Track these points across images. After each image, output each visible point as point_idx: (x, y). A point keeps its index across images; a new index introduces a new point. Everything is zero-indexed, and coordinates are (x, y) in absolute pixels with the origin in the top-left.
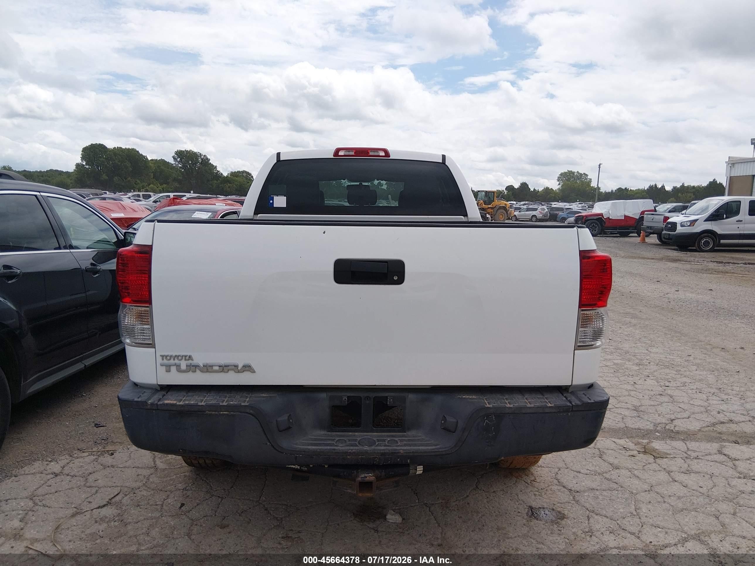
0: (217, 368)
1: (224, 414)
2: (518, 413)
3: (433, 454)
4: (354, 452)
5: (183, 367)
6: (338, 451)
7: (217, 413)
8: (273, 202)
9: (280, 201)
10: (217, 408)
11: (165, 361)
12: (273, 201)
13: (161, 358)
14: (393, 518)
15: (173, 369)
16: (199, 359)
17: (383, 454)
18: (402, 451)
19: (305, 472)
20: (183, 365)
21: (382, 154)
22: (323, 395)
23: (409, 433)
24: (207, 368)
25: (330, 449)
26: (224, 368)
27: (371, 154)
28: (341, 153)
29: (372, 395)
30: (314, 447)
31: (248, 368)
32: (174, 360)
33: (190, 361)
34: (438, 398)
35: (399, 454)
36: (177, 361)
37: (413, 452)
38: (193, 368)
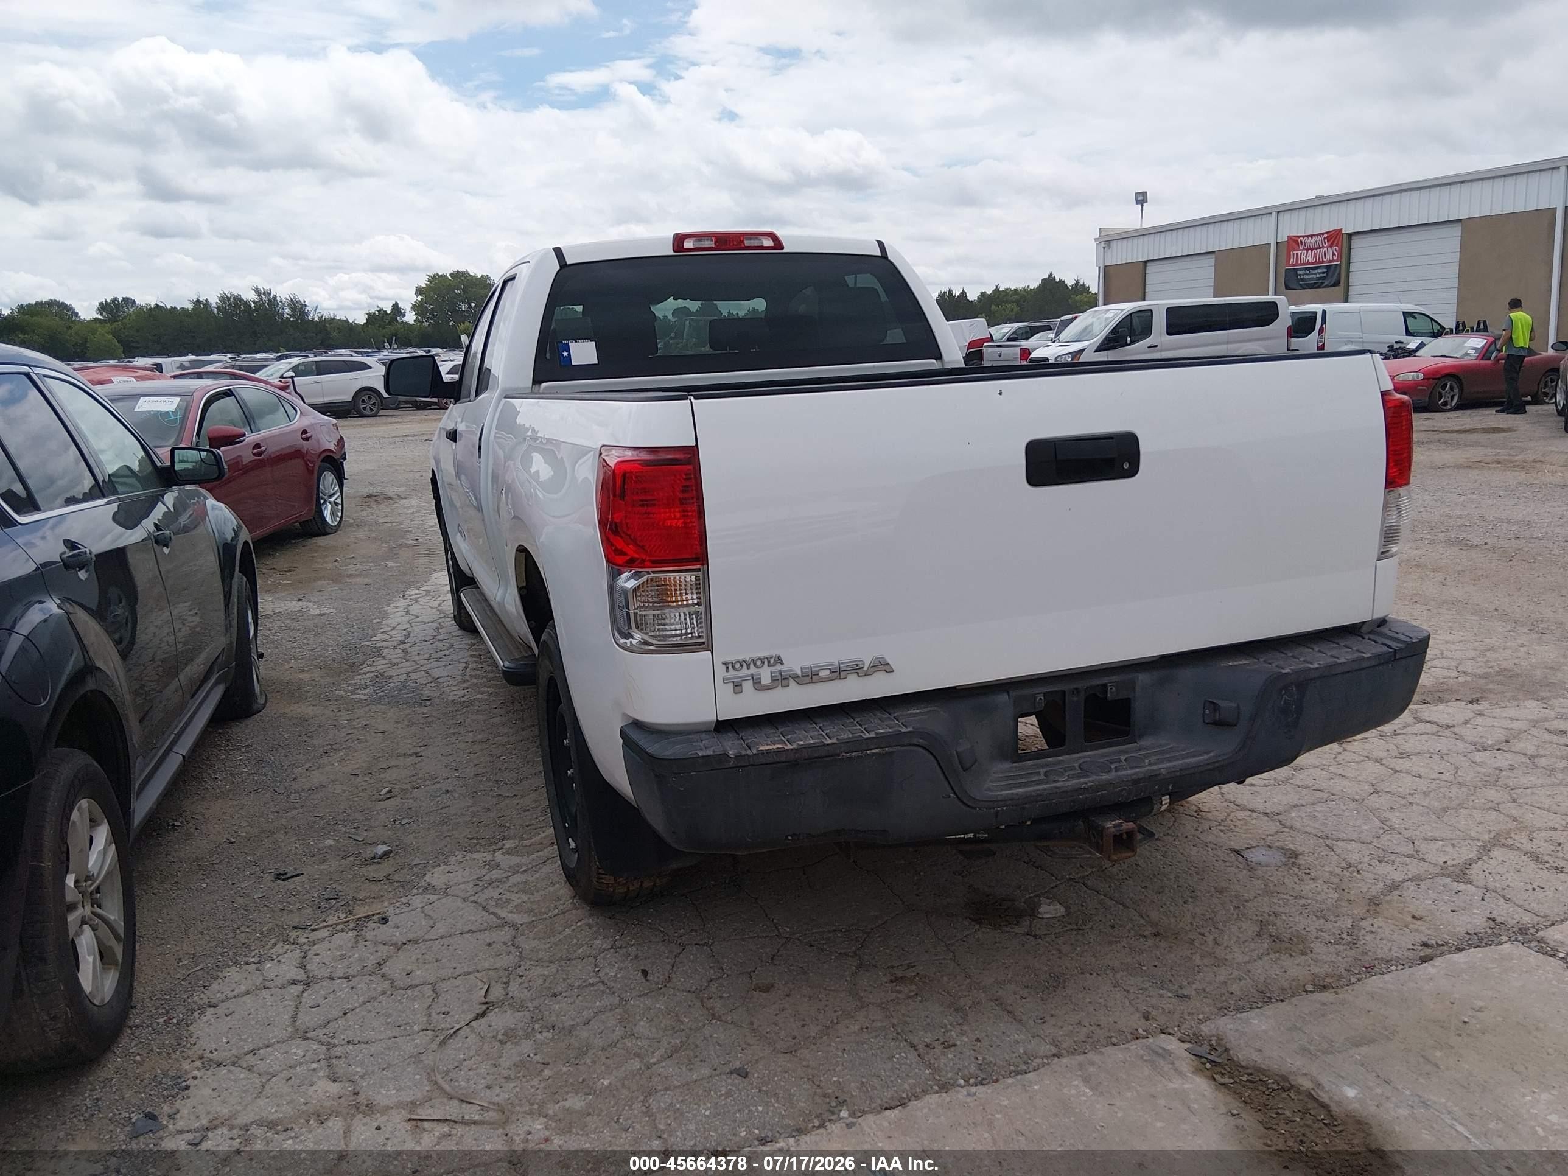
0: (825, 673)
1: (874, 754)
3: (1210, 767)
4: (1091, 787)
5: (766, 680)
7: (860, 753)
8: (569, 355)
9: (583, 352)
10: (858, 744)
11: (732, 673)
12: (569, 351)
13: (724, 667)
14: (1050, 910)
15: (748, 686)
16: (794, 663)
17: (1136, 782)
18: (1163, 772)
20: (766, 675)
21: (767, 242)
22: (1003, 698)
23: (1143, 743)
24: (810, 677)
26: (839, 672)
27: (747, 243)
28: (688, 244)
29: (1082, 685)
30: (1021, 790)
31: (882, 666)
32: (748, 668)
33: (779, 667)
34: (1187, 674)
35: (1159, 778)
36: (753, 670)
38: (782, 680)
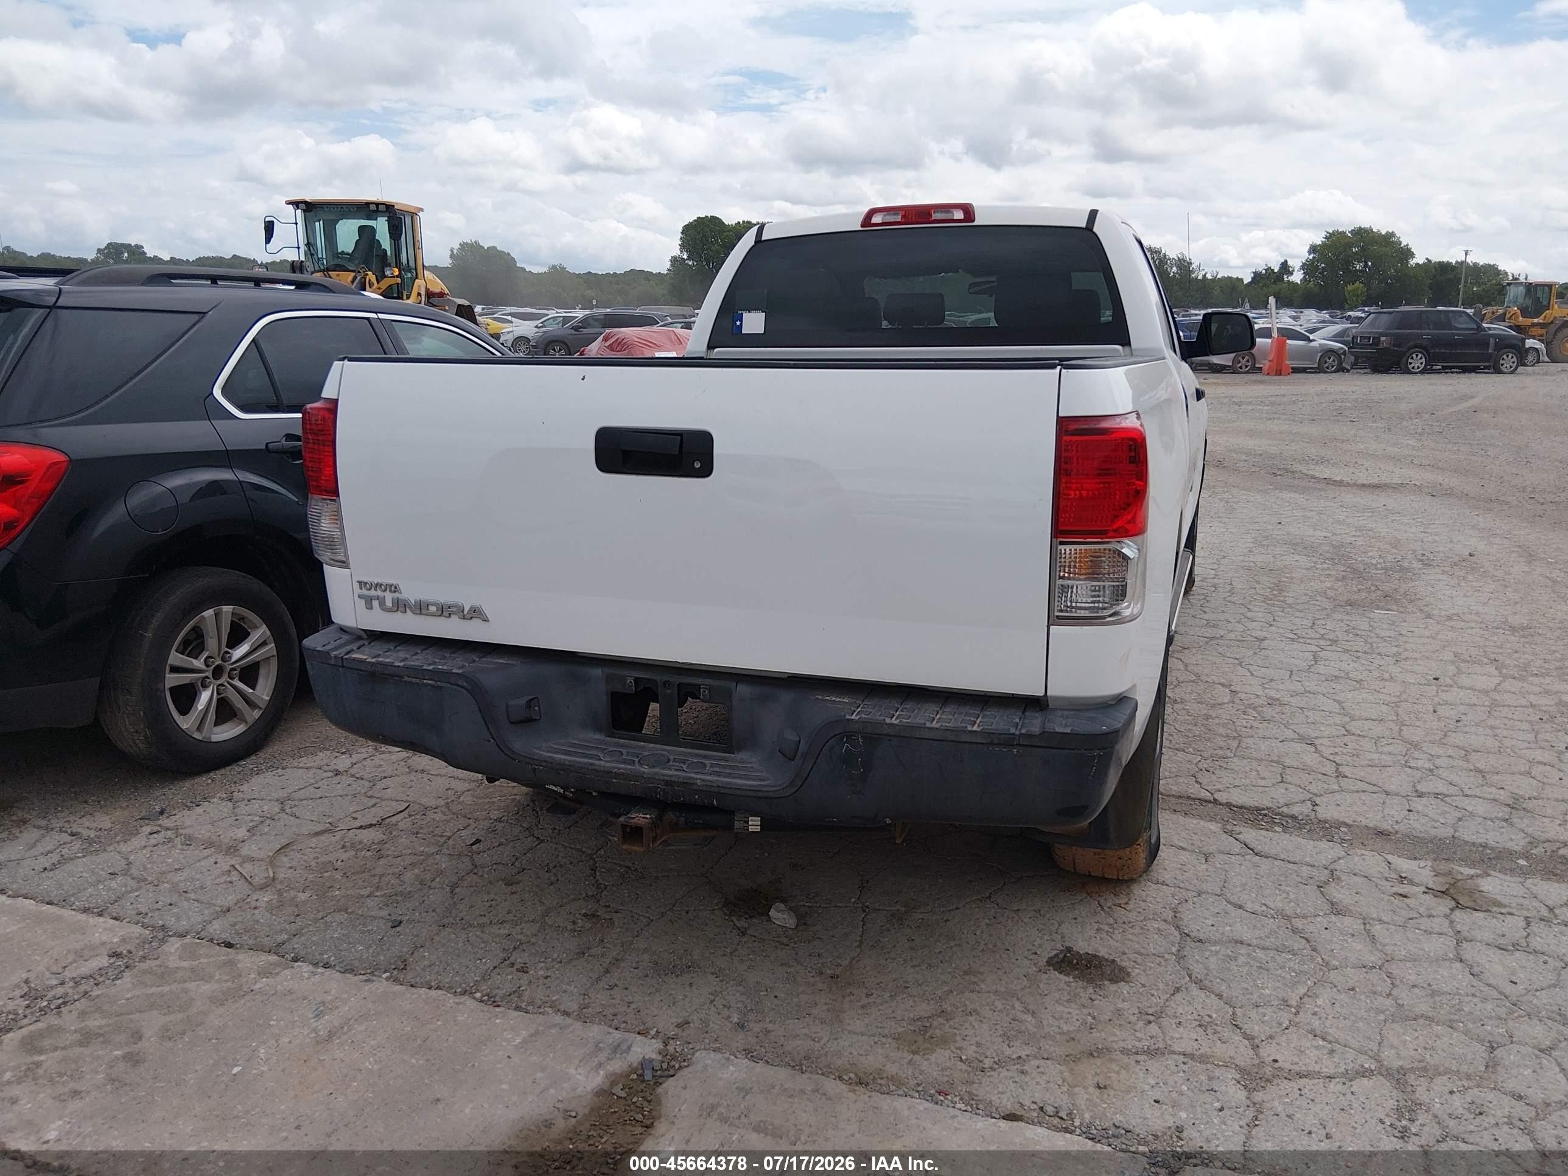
0: (433, 609)
1: (429, 684)
2: (906, 737)
3: (751, 794)
4: (622, 774)
5: (389, 603)
6: (597, 768)
7: (418, 681)
8: (741, 324)
9: (753, 322)
10: (417, 672)
11: (365, 592)
12: (741, 321)
13: (358, 585)
14: (780, 916)
15: (375, 603)
16: (410, 594)
17: (669, 783)
18: (699, 782)
19: (570, 799)
20: (389, 598)
21: (959, 215)
22: (597, 672)
23: (739, 756)
24: (421, 608)
25: (585, 764)
26: (445, 611)
27: (936, 216)
28: (877, 219)
29: (676, 679)
30: (563, 757)
31: (476, 613)
32: (376, 590)
33: (397, 595)
34: (786, 697)
35: (694, 787)
36: (379, 593)
37: (718, 787)
38: (400, 606)
